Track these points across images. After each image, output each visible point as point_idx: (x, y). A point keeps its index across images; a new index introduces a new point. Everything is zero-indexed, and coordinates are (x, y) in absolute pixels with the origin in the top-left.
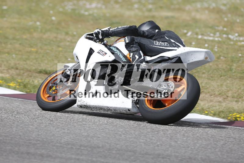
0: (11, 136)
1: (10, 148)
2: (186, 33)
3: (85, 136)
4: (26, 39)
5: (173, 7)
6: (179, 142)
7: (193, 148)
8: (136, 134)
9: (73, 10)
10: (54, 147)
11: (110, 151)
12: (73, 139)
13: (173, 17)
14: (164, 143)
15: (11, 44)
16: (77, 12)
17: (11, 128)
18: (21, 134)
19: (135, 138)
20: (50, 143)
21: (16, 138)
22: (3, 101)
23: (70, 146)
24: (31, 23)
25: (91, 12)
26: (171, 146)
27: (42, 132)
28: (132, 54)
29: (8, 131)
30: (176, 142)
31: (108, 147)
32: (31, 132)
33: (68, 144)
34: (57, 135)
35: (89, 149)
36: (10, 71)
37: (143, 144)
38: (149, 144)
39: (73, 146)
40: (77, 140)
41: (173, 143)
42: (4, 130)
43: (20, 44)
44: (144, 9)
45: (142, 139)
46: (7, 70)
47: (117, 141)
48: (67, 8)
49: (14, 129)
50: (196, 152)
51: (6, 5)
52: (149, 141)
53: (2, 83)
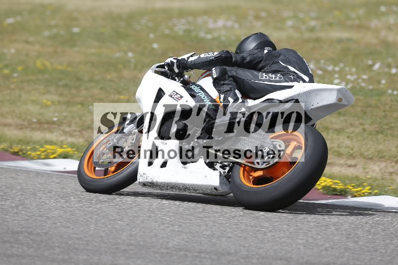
0: (86, 239)
1: (85, 257)
2: (371, 66)
3: (208, 236)
4: (111, 81)
5: (349, 23)
6: (361, 243)
7: (384, 251)
8: (291, 231)
9: (188, 32)
10: (157, 255)
11: (247, 260)
12: (187, 242)
13: (349, 40)
14: (336, 245)
15: (86, 89)
16: (193, 34)
17: (87, 225)
18: (103, 234)
19: (289, 237)
20: (149, 248)
21: (94, 241)
22: (74, 183)
23: (182, 253)
24: (118, 55)
25: (216, 34)
26: (347, 249)
27: (137, 231)
28: (222, 96)
29: (82, 231)
30: (356, 242)
31: (245, 253)
32: (120, 230)
33: (179, 249)
34: (161, 235)
35: (214, 257)
36: (84, 133)
37: (302, 247)
38: (312, 247)
39: (187, 253)
40: (195, 243)
41: (351, 245)
42: (75, 229)
43: (101, 89)
44: (303, 27)
45: (300, 239)
46: (80, 131)
47: (259, 243)
48: (176, 29)
49: (92, 226)
50: (388, 258)
51: (77, 26)
52: (311, 243)
53: (71, 152)
